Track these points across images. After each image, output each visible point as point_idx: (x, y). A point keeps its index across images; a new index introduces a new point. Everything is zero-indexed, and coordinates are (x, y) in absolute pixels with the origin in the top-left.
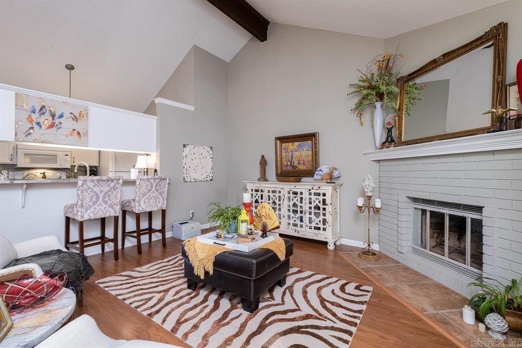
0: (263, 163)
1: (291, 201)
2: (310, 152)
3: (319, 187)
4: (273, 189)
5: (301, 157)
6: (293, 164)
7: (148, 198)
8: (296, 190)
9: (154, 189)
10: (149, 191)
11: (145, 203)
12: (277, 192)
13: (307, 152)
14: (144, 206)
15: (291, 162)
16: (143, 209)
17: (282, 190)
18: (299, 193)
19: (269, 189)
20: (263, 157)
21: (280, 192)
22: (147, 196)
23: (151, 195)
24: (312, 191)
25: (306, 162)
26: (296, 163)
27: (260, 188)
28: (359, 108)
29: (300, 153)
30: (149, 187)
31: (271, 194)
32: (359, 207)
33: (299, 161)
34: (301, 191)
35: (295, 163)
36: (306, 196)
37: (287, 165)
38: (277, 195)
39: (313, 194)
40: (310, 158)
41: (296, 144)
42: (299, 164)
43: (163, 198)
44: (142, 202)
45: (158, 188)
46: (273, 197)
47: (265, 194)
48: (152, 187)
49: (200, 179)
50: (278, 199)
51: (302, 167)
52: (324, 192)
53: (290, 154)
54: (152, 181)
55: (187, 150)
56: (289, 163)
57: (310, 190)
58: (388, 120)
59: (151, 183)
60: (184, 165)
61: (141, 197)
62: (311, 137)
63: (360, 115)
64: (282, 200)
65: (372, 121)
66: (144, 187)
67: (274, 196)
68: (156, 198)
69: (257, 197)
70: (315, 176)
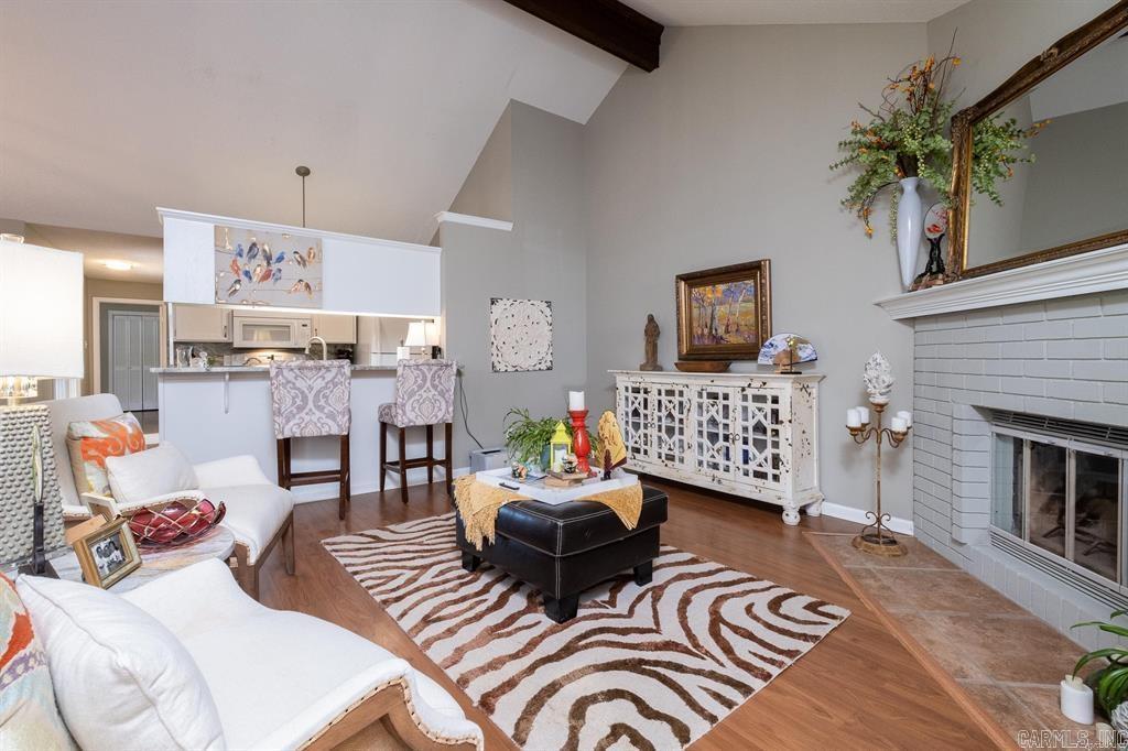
0: (652, 331)
1: (705, 413)
2: (751, 306)
3: (765, 384)
4: (669, 388)
5: (731, 318)
6: (714, 332)
7: (418, 400)
8: (714, 390)
9: (428, 384)
10: (420, 387)
11: (413, 410)
12: (677, 393)
13: (743, 305)
14: (411, 415)
15: (711, 328)
16: (410, 421)
17: (685, 390)
18: (721, 396)
19: (659, 386)
20: (651, 319)
21: (681, 393)
22: (417, 397)
23: (425, 395)
24: (749, 392)
25: (742, 328)
26: (721, 331)
27: (642, 386)
28: (866, 196)
29: (729, 308)
30: (420, 381)
31: (664, 398)
32: (852, 429)
33: (728, 326)
34: (726, 391)
35: (719, 331)
36: (735, 402)
37: (703, 334)
38: (676, 399)
39: (750, 398)
40: (751, 319)
41: (722, 287)
42: (727, 332)
43: (447, 402)
44: (408, 408)
45: (437, 382)
46: (668, 404)
47: (653, 398)
48: (424, 380)
49: (525, 365)
50: (677, 408)
51: (733, 339)
52: (774, 393)
53: (709, 311)
54: (425, 369)
55: (498, 309)
56: (706, 331)
57: (743, 389)
58: (932, 219)
59: (423, 373)
60: (493, 339)
61: (406, 398)
62: (751, 270)
63: (865, 214)
64: (685, 411)
65: (894, 224)
66: (412, 380)
67: (670, 402)
68: (433, 402)
69: (636, 405)
70: (760, 358)
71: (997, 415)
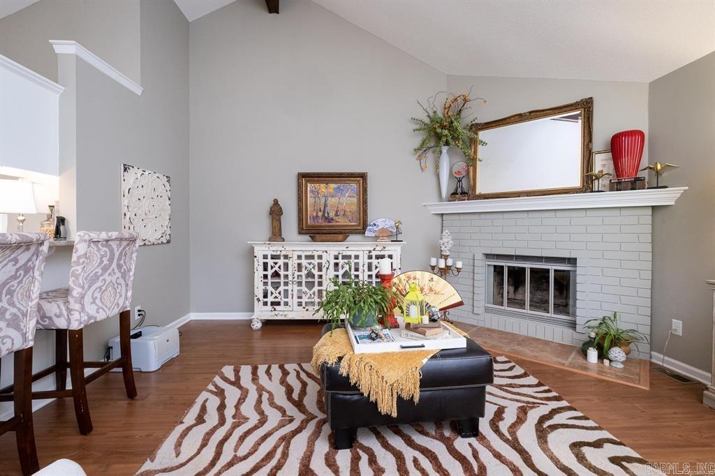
0: (276, 211)
1: (340, 269)
2: (355, 200)
3: (384, 248)
4: (309, 253)
5: (340, 206)
6: (326, 215)
7: (100, 288)
8: (348, 253)
9: (114, 265)
10: (105, 269)
11: (94, 302)
12: (316, 257)
13: (349, 199)
14: (91, 310)
15: (324, 212)
16: (90, 318)
17: (324, 255)
18: (353, 257)
19: (300, 253)
20: (276, 202)
21: (320, 257)
22: (99, 284)
23: (108, 279)
24: (374, 254)
25: (349, 214)
26: (332, 214)
27: (283, 253)
28: (422, 150)
29: (343, 200)
30: (106, 261)
31: (304, 262)
33: (337, 211)
34: (357, 253)
35: (330, 214)
36: (363, 260)
37: (317, 216)
38: (316, 261)
39: (374, 257)
40: (354, 208)
41: (333, 186)
42: (336, 215)
43: (127, 285)
44: (88, 299)
45: (122, 262)
46: (308, 266)
47: (293, 263)
48: (111, 260)
50: (316, 267)
51: (341, 221)
52: (390, 253)
53: (323, 200)
54: (114, 245)
56: (320, 214)
57: (370, 252)
58: (456, 169)
59: (112, 251)
61: (86, 287)
62: (363, 176)
63: (419, 158)
64: (324, 269)
65: (437, 167)
66: (96, 260)
67: (310, 264)
68: (115, 286)
69: (276, 268)
70: (366, 232)
71: (488, 256)
